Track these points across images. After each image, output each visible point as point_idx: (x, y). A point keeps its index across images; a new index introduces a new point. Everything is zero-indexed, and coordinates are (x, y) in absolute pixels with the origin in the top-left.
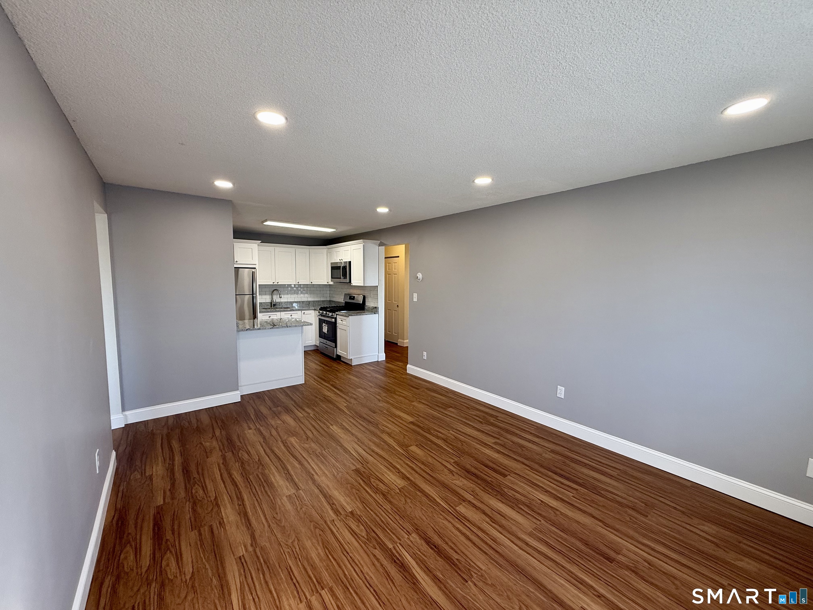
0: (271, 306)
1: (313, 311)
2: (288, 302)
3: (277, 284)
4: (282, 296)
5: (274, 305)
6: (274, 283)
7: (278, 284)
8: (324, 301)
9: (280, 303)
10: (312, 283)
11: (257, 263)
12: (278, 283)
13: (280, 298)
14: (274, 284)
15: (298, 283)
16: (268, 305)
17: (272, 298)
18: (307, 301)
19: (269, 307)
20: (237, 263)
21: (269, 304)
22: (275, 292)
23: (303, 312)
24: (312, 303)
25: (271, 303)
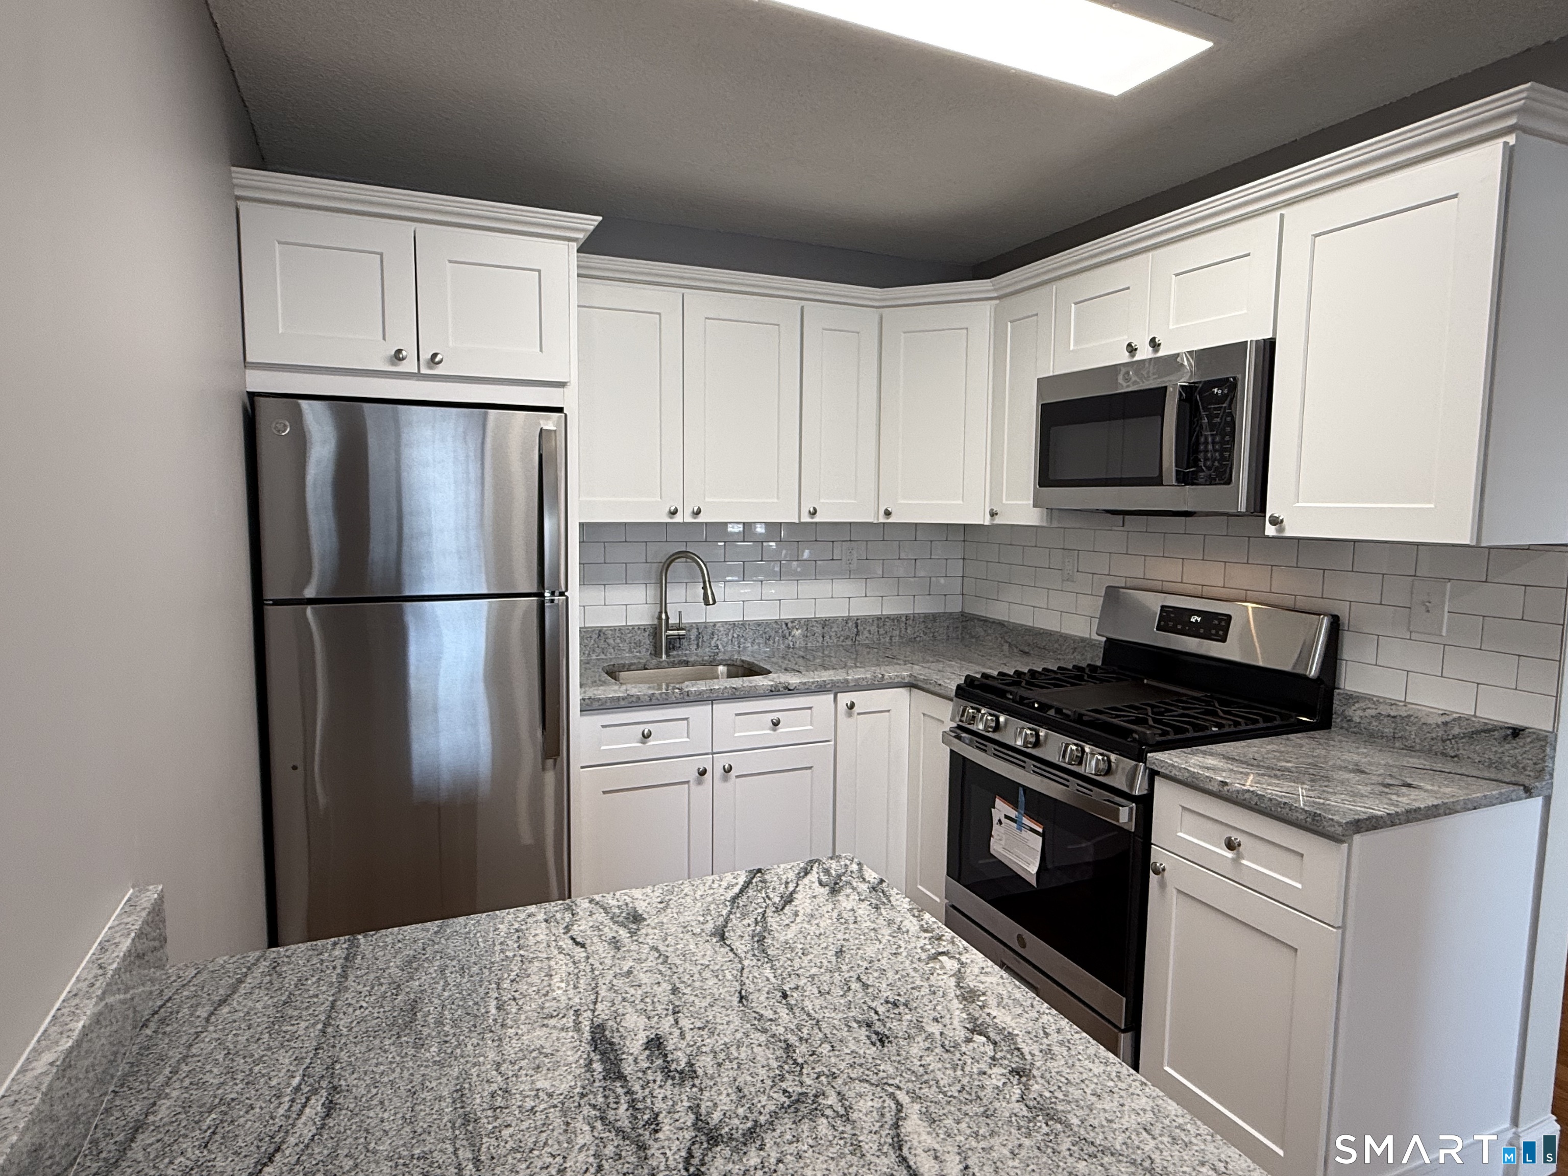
0: (657, 653)
1: (903, 692)
2: (744, 624)
3: (689, 519)
4: (718, 589)
5: (673, 644)
6: (674, 513)
7: (701, 519)
8: (934, 617)
9: (704, 632)
10: (888, 513)
11: (574, 380)
12: (697, 513)
13: (707, 603)
14: (678, 519)
15: (814, 513)
16: (638, 644)
17: (662, 603)
18: (847, 620)
19: (643, 654)
20: (439, 371)
21: (647, 641)
22: (679, 566)
23: (845, 698)
24: (874, 628)
25: (655, 632)
